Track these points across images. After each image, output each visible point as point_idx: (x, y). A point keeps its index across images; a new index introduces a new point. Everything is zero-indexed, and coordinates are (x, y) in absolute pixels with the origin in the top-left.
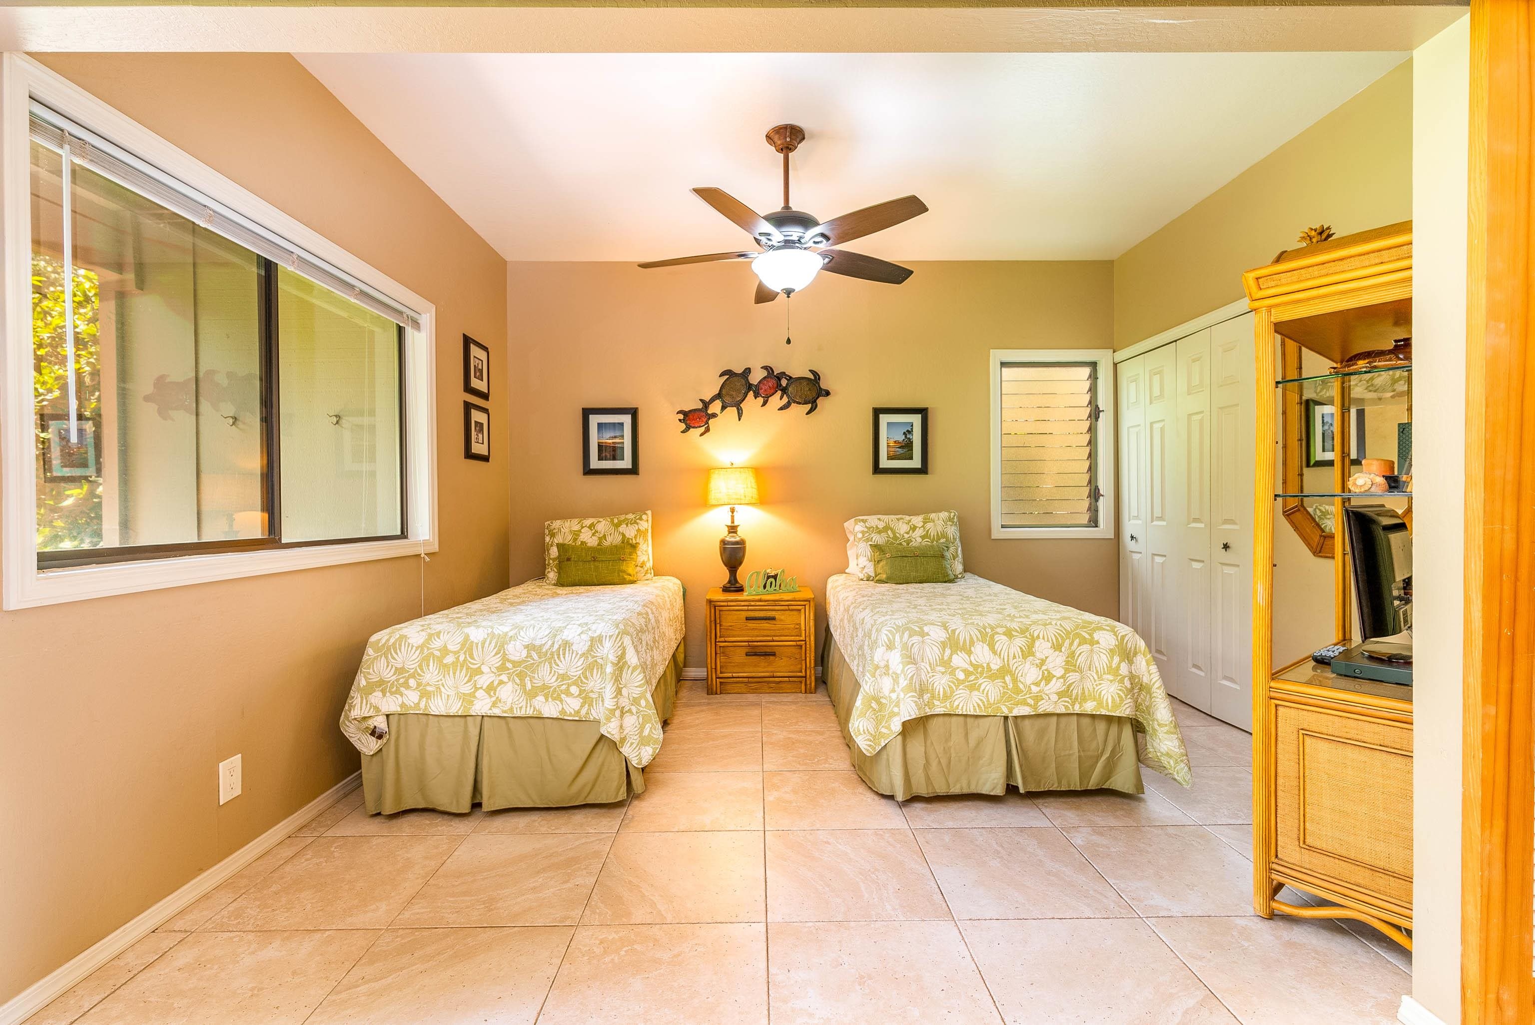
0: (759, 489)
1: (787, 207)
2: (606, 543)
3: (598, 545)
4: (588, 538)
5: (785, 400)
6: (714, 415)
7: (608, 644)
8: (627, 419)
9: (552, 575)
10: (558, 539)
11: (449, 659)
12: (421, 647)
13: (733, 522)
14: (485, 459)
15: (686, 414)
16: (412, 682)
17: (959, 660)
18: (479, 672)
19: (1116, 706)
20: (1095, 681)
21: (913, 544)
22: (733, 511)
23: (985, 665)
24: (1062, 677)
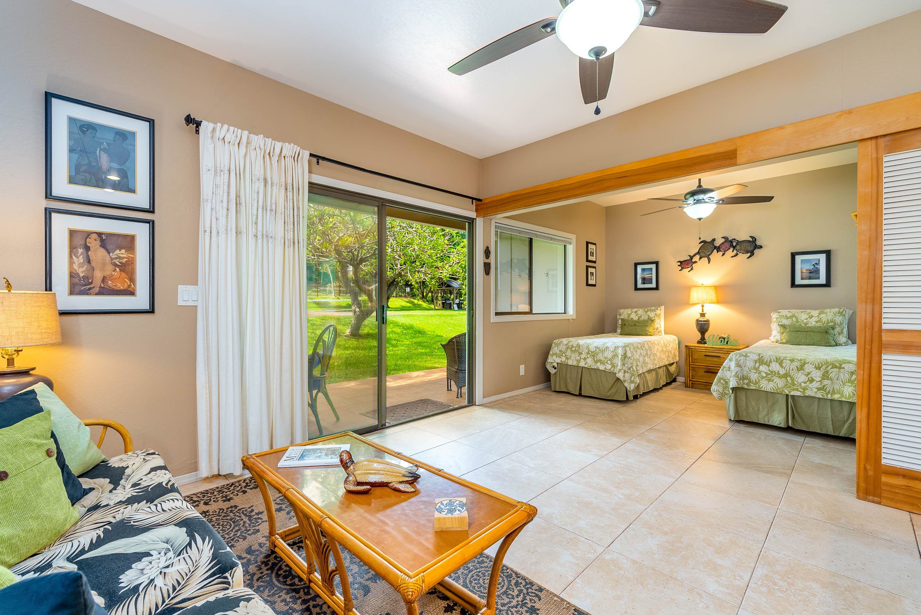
0: (717, 297)
1: (700, 186)
2: (641, 319)
3: (638, 319)
4: (634, 317)
5: (735, 252)
6: (696, 262)
7: (620, 349)
8: (653, 266)
9: (619, 331)
10: (622, 317)
11: (573, 349)
12: (566, 345)
13: (703, 311)
14: (595, 285)
15: (681, 262)
16: (564, 355)
17: (763, 368)
18: (581, 353)
19: (850, 397)
20: (841, 385)
21: (810, 325)
22: (703, 306)
23: (777, 372)
24: (820, 381)
